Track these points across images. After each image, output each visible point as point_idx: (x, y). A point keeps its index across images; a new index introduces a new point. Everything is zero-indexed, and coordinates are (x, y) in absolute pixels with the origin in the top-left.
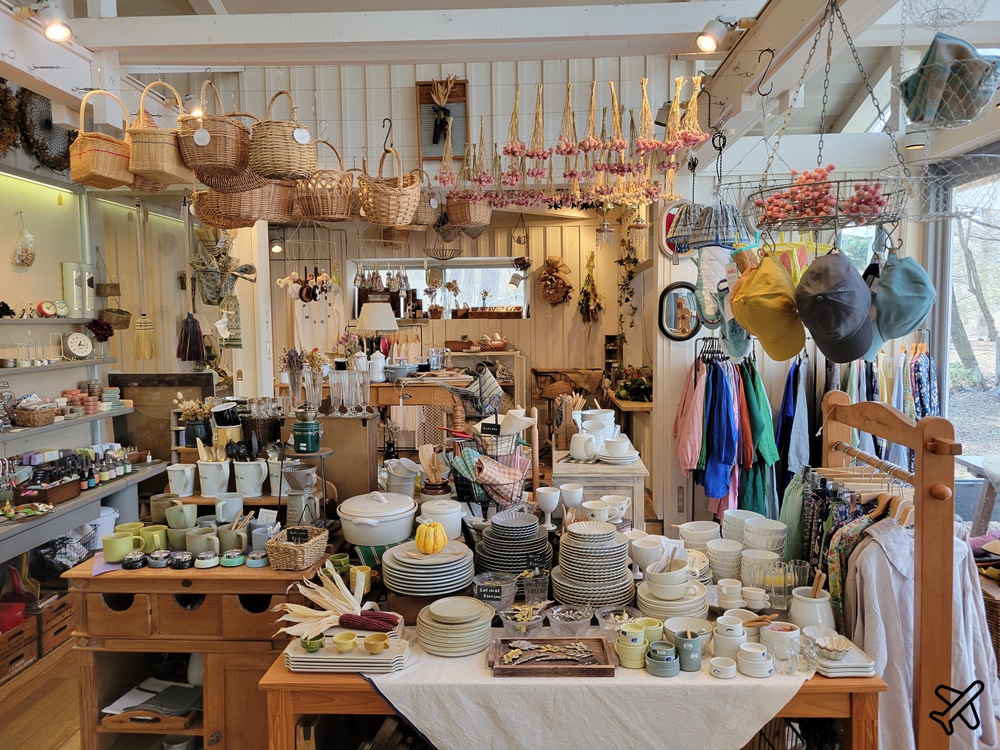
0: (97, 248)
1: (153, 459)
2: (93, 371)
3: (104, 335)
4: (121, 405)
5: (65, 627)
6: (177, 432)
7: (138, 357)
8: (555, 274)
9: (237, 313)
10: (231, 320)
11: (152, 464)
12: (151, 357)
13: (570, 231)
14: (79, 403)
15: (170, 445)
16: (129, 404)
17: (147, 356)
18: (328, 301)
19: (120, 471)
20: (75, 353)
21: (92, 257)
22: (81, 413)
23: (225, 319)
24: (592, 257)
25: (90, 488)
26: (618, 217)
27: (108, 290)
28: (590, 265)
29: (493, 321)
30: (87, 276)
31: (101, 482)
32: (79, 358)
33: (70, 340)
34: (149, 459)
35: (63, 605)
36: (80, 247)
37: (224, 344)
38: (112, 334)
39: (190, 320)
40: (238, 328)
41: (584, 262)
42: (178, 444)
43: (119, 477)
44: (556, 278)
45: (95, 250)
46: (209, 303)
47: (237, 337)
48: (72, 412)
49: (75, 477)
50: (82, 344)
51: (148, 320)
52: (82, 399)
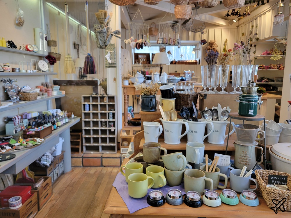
0: (47, 25)
1: (74, 116)
2: (47, 79)
3: (53, 62)
4: (61, 93)
5: (48, 194)
6: (84, 105)
7: (66, 72)
8: (212, 47)
9: (114, 52)
10: (112, 55)
11: (74, 118)
12: (72, 73)
13: (218, 30)
14: (45, 91)
15: (81, 110)
16: (63, 92)
17: (70, 72)
18: (125, 57)
19: (64, 121)
20: (42, 69)
21: (45, 28)
22: (47, 95)
23: (109, 54)
24: (226, 41)
25: (54, 129)
26: (237, 25)
27: (52, 44)
28: (225, 44)
29: (187, 65)
30: (45, 36)
31: (58, 126)
32: (43, 71)
33: (39, 63)
34: (73, 116)
35: (47, 184)
36: (41, 23)
37: (108, 66)
38: (56, 62)
39: (89, 57)
40: (115, 59)
41: (223, 43)
42: (84, 110)
43: (64, 124)
44: (213, 49)
45: (46, 25)
46: (101, 47)
47: (114, 63)
48: (42, 95)
49: (50, 124)
50: (44, 65)
51: (71, 57)
52: (45, 90)
